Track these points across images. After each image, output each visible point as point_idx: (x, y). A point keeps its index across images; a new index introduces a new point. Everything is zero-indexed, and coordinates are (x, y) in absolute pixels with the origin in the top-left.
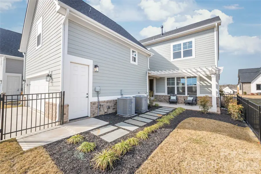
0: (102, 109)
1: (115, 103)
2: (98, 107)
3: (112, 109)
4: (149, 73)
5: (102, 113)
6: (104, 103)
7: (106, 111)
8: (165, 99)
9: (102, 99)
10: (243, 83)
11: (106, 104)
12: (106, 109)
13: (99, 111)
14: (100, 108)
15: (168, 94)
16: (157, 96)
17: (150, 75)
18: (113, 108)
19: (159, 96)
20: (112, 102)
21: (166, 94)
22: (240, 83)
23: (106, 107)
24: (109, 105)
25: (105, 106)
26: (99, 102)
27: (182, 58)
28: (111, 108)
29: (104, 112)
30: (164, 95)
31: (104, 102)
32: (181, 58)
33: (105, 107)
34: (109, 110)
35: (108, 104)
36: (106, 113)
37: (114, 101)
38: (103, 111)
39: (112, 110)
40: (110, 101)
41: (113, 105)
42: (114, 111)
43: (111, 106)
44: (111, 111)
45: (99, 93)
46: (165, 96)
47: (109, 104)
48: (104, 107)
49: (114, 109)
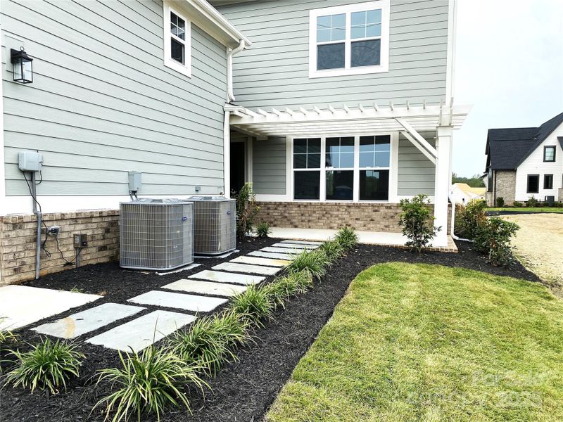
0: (51, 248)
1: (105, 225)
2: (35, 240)
3: (94, 250)
4: (232, 116)
5: (53, 265)
6: (63, 223)
7: (69, 255)
8: (286, 215)
9: (52, 205)
10: (497, 171)
11: (67, 228)
12: (72, 247)
13: (41, 258)
14: (43, 246)
15: (295, 198)
16: (259, 204)
17: (235, 122)
18: (100, 243)
19: (266, 204)
20: (94, 220)
21: (288, 196)
22: (490, 170)
23: (71, 241)
24: (84, 233)
25: (65, 235)
26: (38, 219)
27: (348, 70)
28: (90, 244)
29: (64, 262)
30: (281, 203)
31: (63, 218)
32: (344, 67)
33: (64, 242)
34: (83, 252)
35: (79, 229)
36: (68, 264)
37: (101, 215)
38: (57, 256)
39: (96, 255)
40: (88, 218)
41: (100, 231)
42: (103, 258)
43: (93, 237)
44: (91, 256)
45: (37, 177)
46: (287, 205)
47: (82, 227)
48: (62, 239)
49: (102, 248)
